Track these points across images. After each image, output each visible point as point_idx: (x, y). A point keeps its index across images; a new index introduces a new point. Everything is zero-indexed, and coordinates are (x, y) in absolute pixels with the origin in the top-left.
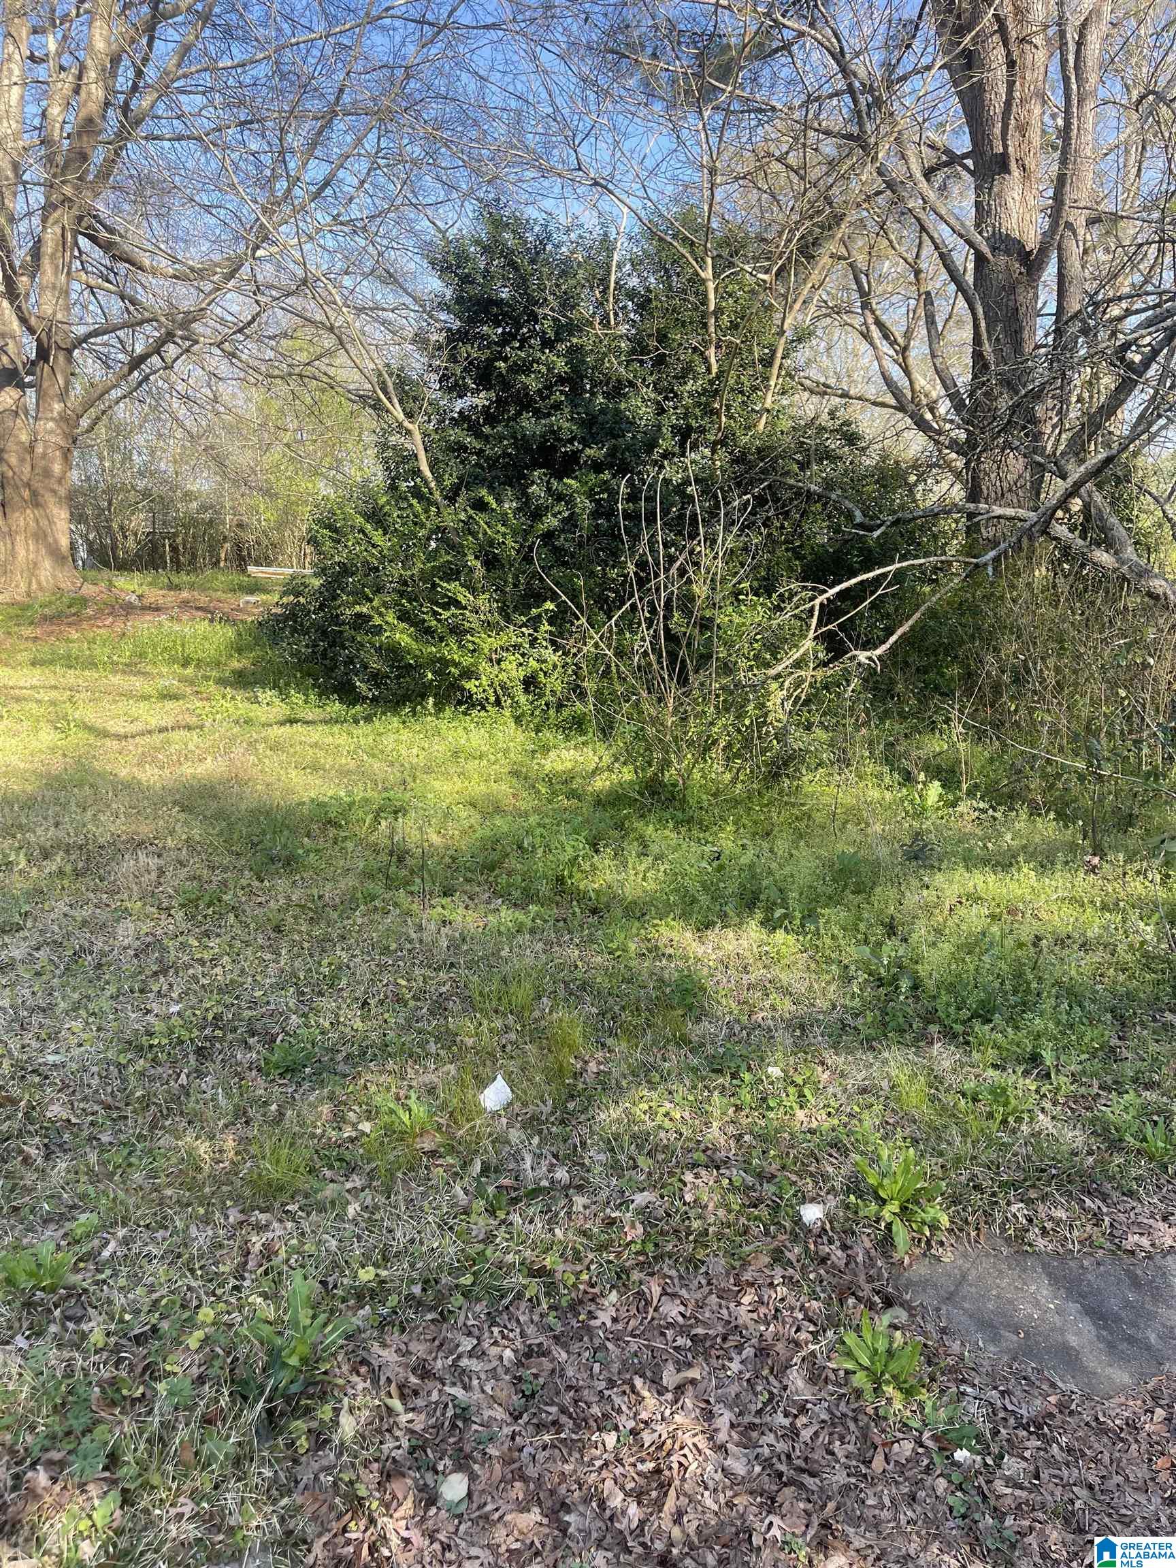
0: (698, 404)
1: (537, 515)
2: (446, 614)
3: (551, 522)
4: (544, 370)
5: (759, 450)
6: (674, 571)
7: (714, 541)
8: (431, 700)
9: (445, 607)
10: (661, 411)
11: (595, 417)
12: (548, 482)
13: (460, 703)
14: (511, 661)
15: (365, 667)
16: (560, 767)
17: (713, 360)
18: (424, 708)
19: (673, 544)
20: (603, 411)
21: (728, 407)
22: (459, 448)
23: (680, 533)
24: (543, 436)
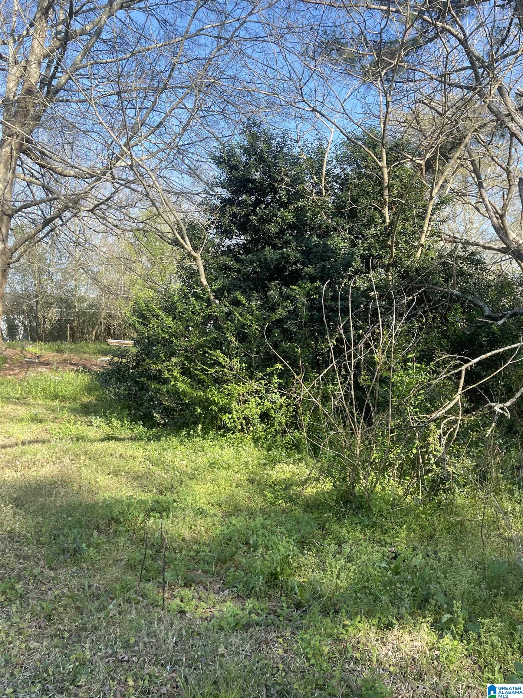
0: (378, 241)
1: (273, 309)
2: (212, 371)
3: (281, 313)
4: (280, 220)
5: (417, 270)
6: (361, 345)
7: (389, 327)
8: (200, 427)
9: (211, 366)
10: (353, 244)
11: (311, 249)
12: (280, 289)
13: (220, 428)
14: (253, 402)
15: (161, 404)
16: (282, 477)
17: (387, 215)
18: (195, 432)
19: (361, 328)
20: (316, 246)
21: (397, 244)
22: (226, 268)
23: (366, 321)
24: (278, 260)
